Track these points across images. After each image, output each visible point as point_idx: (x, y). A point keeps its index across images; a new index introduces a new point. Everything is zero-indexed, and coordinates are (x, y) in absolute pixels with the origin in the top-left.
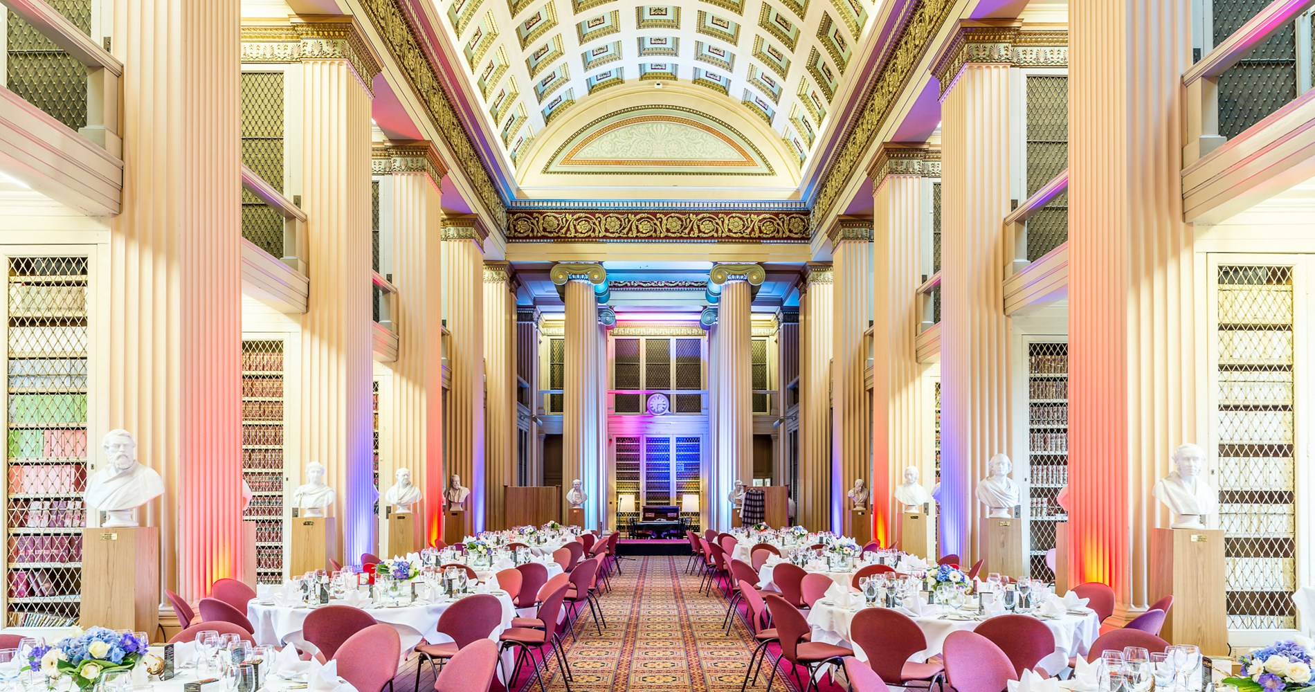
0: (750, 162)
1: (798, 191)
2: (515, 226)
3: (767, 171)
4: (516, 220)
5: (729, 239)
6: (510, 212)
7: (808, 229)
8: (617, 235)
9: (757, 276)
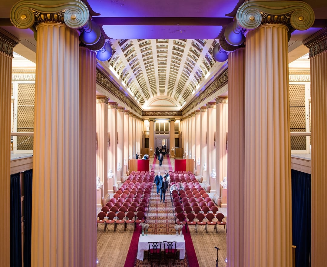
0: (174, 105)
5: (171, 115)
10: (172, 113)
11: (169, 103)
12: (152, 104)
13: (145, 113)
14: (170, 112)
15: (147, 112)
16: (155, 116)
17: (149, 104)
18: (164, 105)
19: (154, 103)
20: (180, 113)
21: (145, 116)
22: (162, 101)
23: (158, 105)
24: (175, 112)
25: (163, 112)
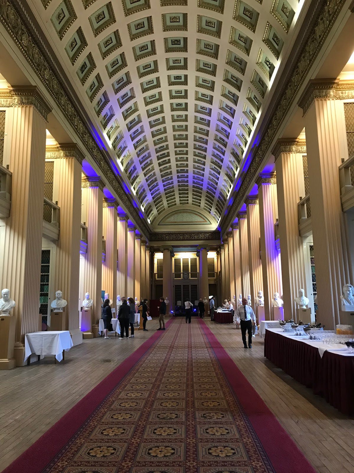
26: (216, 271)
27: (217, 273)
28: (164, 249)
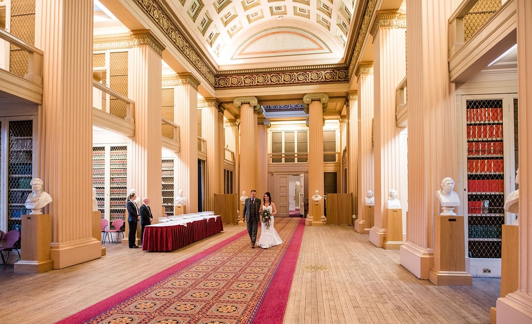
0: (321, 48)
1: (343, 58)
2: (219, 83)
3: (329, 51)
4: (219, 80)
5: (311, 83)
6: (216, 76)
7: (348, 76)
8: (262, 84)
9: (325, 99)
10: (313, 76)
11: (305, 44)
12: (247, 51)
13: (224, 79)
14: (306, 70)
15: (231, 75)
16: (257, 86)
17: (238, 52)
18: (287, 51)
19: (252, 45)
20: (342, 74)
21: (225, 88)
22: (280, 36)
23: (266, 53)
24: (325, 69)
25: (284, 72)
26: (338, 150)
27: (339, 154)
28: (242, 104)
